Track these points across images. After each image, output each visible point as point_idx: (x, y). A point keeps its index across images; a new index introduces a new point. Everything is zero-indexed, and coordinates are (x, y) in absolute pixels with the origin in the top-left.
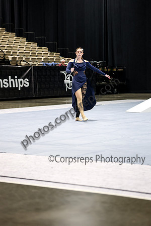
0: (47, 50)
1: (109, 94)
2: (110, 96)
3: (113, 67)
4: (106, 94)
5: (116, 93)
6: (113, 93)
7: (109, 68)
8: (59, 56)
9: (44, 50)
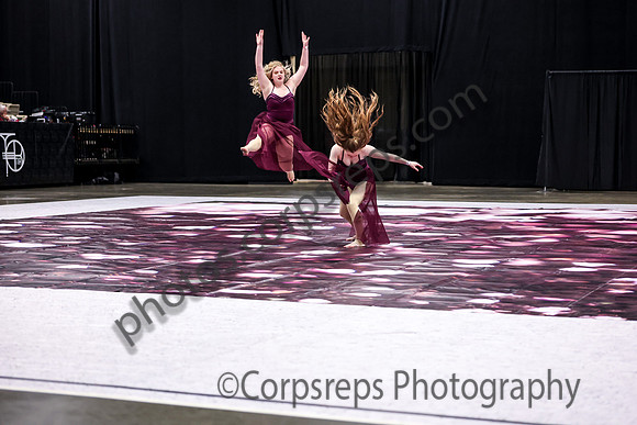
1: (103, 183)
2: (105, 187)
3: (112, 124)
4: (96, 184)
5: (119, 183)
6: (111, 182)
7: (102, 127)
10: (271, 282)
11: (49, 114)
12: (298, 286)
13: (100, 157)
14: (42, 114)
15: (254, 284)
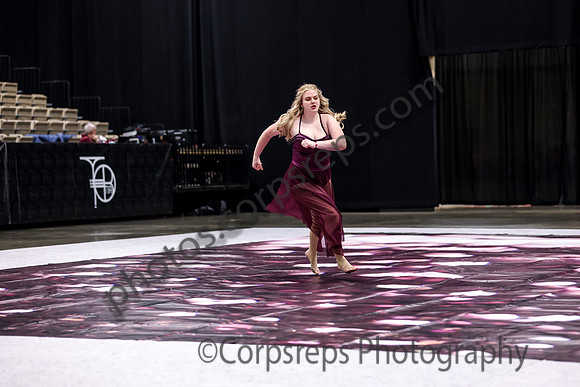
0: (45, 102)
1: (207, 213)
2: (210, 219)
3: (217, 144)
4: (198, 215)
6: (217, 212)
7: (206, 148)
8: (76, 116)
9: (37, 102)
10: (416, 331)
11: (143, 134)
12: (449, 335)
13: (203, 183)
14: (134, 133)
15: (396, 333)
